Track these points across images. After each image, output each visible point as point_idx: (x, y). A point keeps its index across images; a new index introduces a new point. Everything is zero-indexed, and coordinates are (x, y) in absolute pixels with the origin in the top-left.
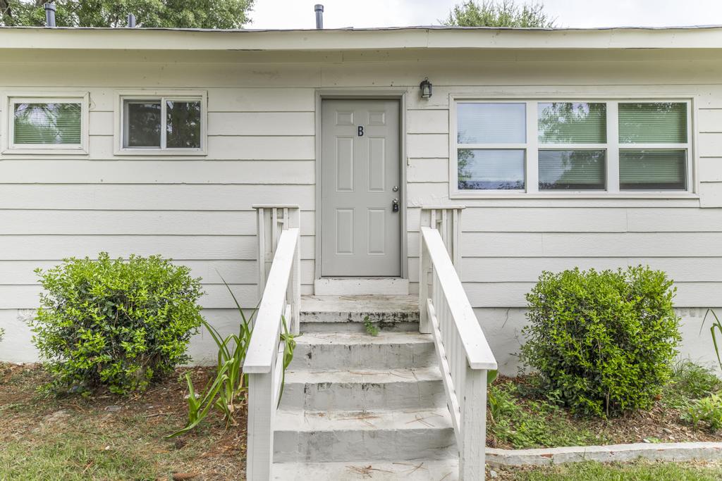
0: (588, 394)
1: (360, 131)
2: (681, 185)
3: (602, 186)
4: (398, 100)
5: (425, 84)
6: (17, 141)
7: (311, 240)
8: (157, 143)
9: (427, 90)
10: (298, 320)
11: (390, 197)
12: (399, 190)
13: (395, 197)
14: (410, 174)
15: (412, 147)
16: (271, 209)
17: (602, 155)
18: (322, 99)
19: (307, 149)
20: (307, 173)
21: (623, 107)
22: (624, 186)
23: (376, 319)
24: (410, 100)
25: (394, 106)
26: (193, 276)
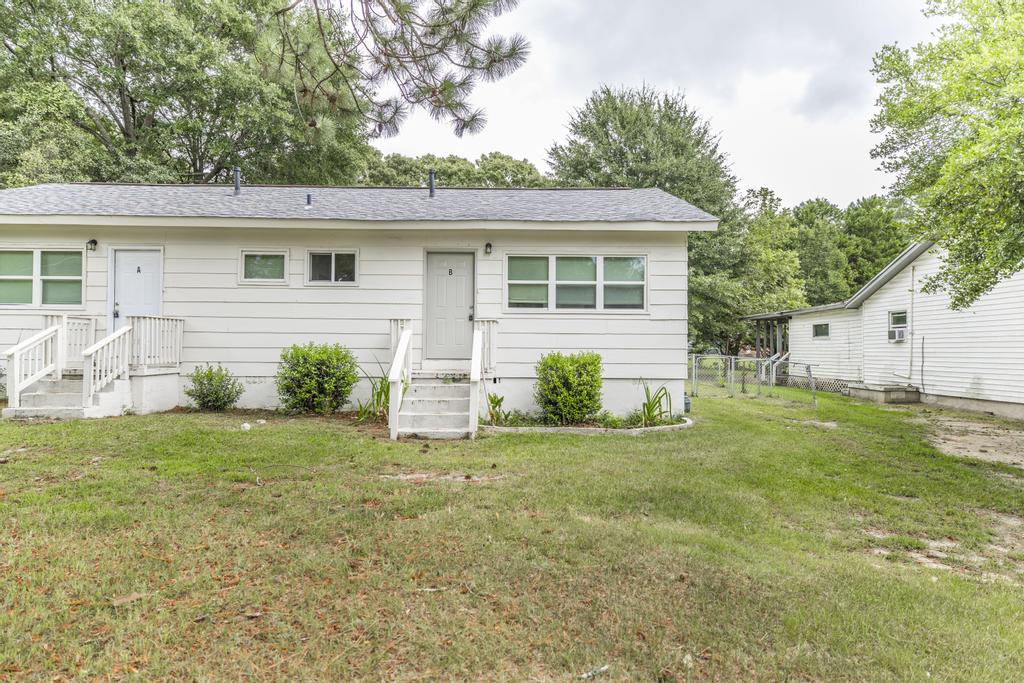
0: (552, 413)
1: (451, 272)
2: (641, 306)
3: (593, 306)
4: (473, 254)
5: (489, 245)
6: (245, 277)
7: (420, 337)
8: (329, 279)
9: (489, 250)
10: (410, 377)
11: (468, 312)
12: (473, 307)
13: (470, 311)
14: (479, 298)
15: (481, 282)
16: (397, 320)
17: (594, 287)
18: (428, 253)
19: (418, 283)
20: (418, 297)
21: (605, 259)
22: (606, 306)
23: (451, 377)
24: (480, 254)
25: (471, 257)
26: (355, 355)
